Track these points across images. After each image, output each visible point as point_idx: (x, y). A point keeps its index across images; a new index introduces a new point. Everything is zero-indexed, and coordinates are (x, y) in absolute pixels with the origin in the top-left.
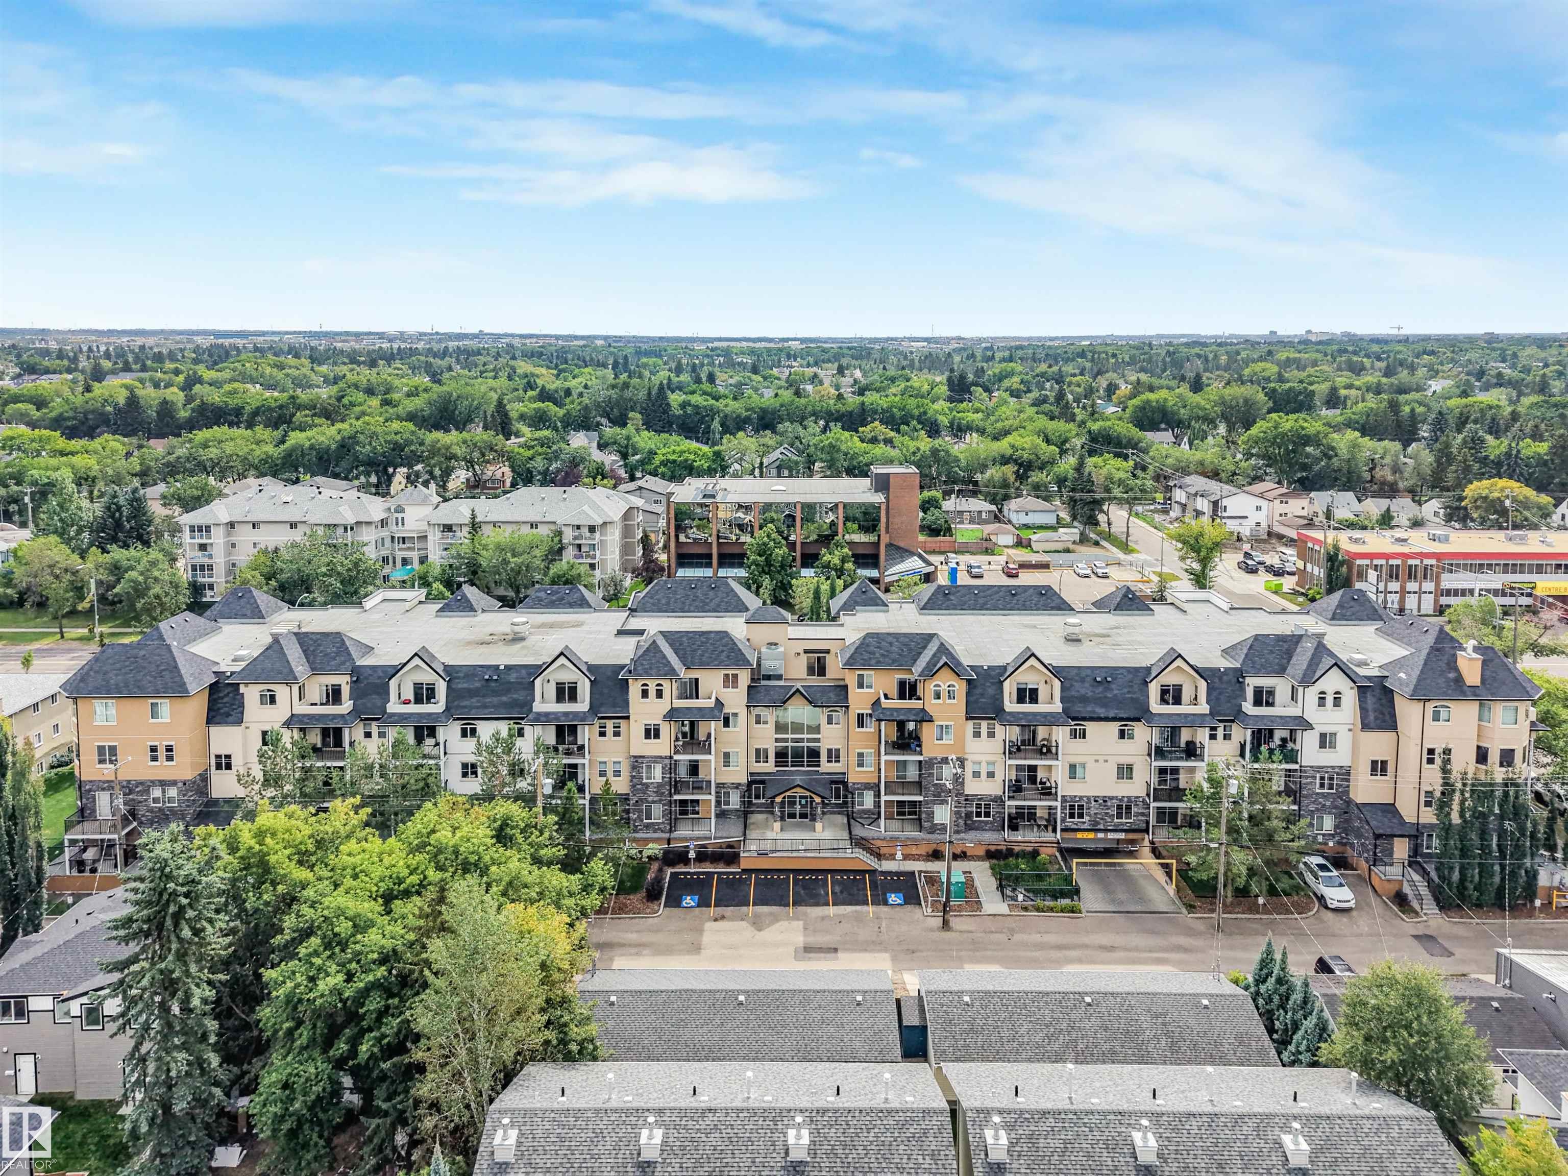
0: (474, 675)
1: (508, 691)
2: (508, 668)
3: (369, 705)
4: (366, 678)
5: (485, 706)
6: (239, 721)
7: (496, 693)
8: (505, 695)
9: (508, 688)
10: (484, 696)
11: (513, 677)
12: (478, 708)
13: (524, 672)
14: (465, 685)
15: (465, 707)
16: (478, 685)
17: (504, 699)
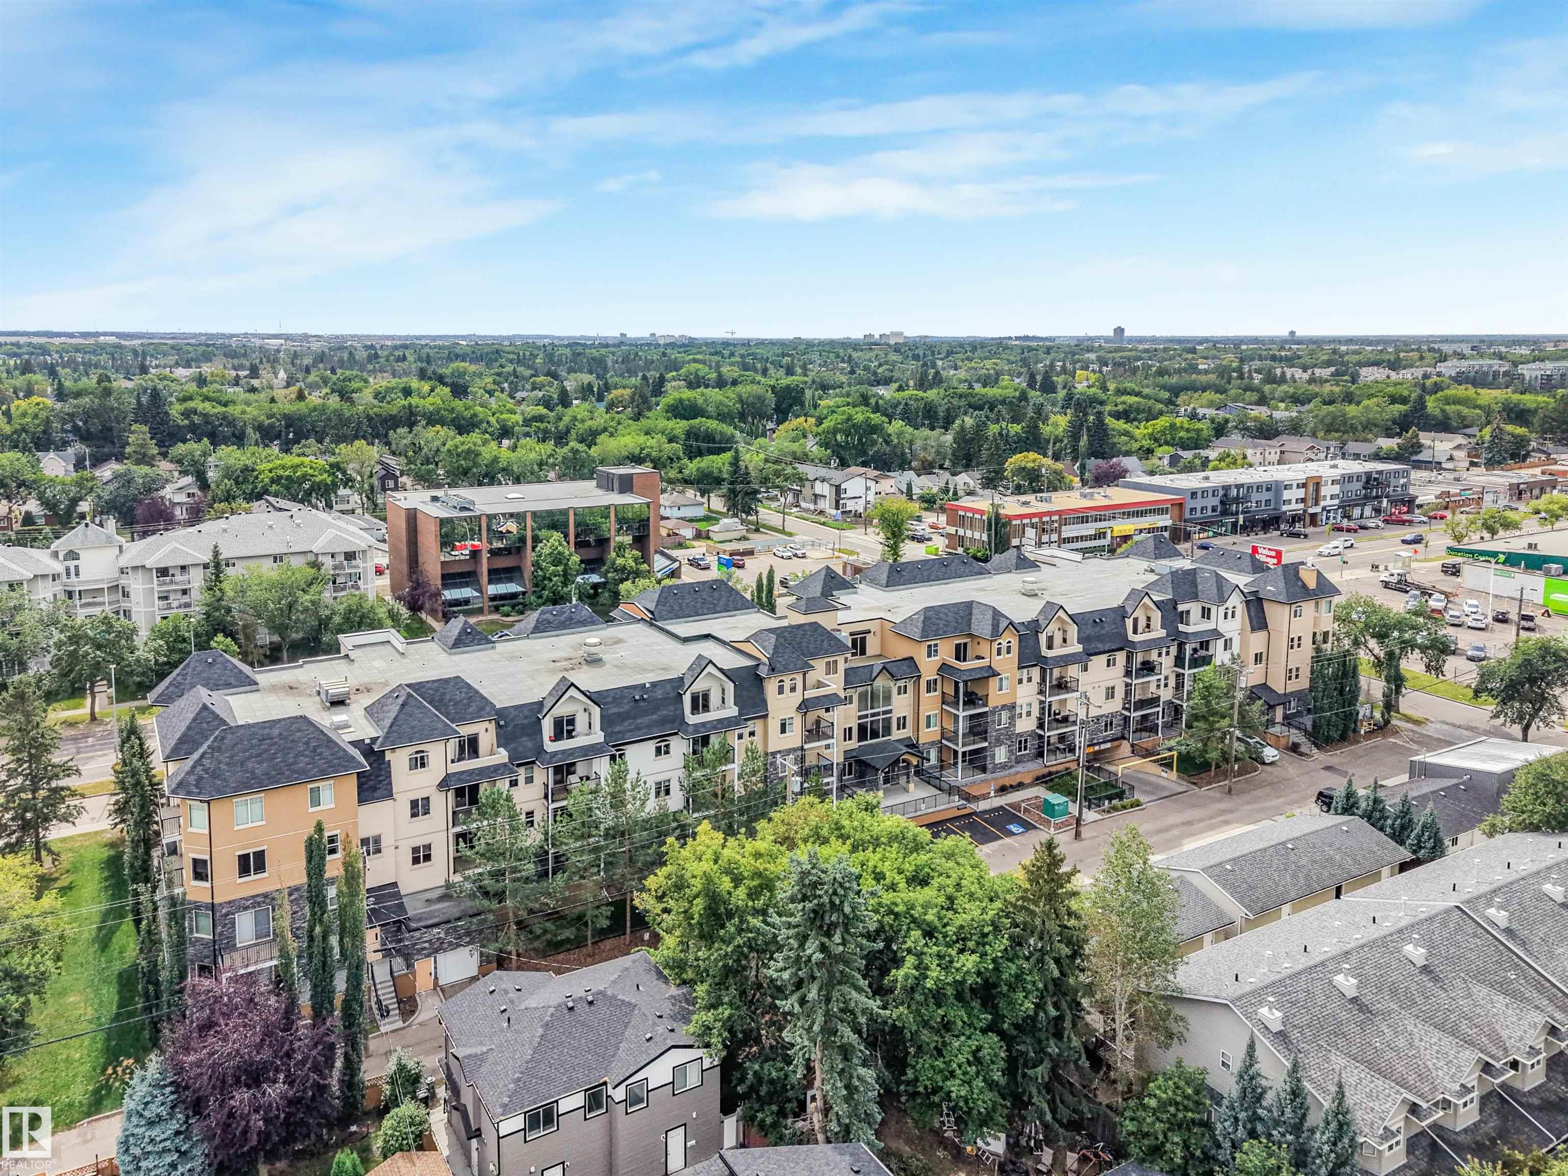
0: (622, 697)
1: (657, 708)
2: (654, 685)
3: (521, 749)
4: (513, 720)
5: (638, 728)
6: (389, 795)
7: (645, 713)
8: (653, 713)
9: (655, 706)
10: (635, 718)
11: (659, 693)
12: (630, 731)
13: (668, 687)
14: (616, 710)
15: (619, 732)
16: (627, 707)
17: (655, 717)
